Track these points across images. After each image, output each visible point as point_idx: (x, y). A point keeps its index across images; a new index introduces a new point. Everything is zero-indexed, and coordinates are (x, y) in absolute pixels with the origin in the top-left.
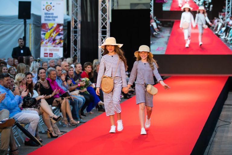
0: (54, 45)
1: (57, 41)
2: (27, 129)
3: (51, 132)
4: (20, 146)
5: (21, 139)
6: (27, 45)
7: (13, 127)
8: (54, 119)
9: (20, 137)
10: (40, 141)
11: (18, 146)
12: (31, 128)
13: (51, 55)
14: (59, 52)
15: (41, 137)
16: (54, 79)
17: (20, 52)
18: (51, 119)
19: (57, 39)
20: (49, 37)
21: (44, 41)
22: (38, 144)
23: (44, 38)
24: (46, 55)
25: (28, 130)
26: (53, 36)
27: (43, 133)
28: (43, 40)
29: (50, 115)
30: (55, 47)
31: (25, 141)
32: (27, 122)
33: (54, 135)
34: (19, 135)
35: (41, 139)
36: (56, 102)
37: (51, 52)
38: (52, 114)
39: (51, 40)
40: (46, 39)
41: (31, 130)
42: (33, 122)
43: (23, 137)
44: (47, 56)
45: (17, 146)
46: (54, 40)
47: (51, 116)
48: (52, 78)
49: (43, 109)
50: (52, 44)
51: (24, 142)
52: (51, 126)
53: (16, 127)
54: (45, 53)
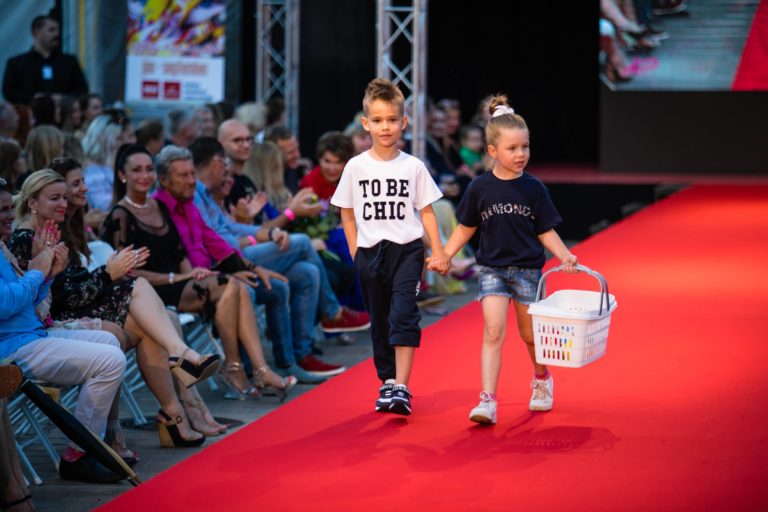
0: (184, 47)
1: (200, 31)
2: (73, 409)
3: (172, 423)
4: (38, 480)
5: (45, 451)
6: (69, 48)
7: (11, 399)
8: (187, 366)
9: (41, 444)
10: (125, 459)
11: (33, 483)
12: (91, 407)
13: (173, 88)
14: (208, 80)
15: (130, 446)
16: (187, 194)
17: (41, 74)
18: (172, 367)
19: (199, 24)
20: (163, 13)
21: (141, 28)
22: (117, 474)
23: (142, 18)
24: (149, 89)
25: (77, 415)
26: (178, 10)
27: (139, 428)
28: (137, 26)
29: (171, 349)
30: (187, 54)
31: (63, 462)
32: (70, 379)
33: (186, 433)
34: (35, 434)
35: (129, 453)
36: (195, 292)
37: (170, 78)
38: (177, 346)
39: (174, 24)
40: (151, 22)
41: (89, 412)
42: (97, 379)
43: (54, 444)
44: (155, 95)
45: (27, 483)
46: (186, 26)
47: (173, 355)
48: (177, 189)
49: (138, 324)
50: (178, 43)
51: (58, 466)
52: (175, 397)
53: (24, 400)
54: (146, 83)
